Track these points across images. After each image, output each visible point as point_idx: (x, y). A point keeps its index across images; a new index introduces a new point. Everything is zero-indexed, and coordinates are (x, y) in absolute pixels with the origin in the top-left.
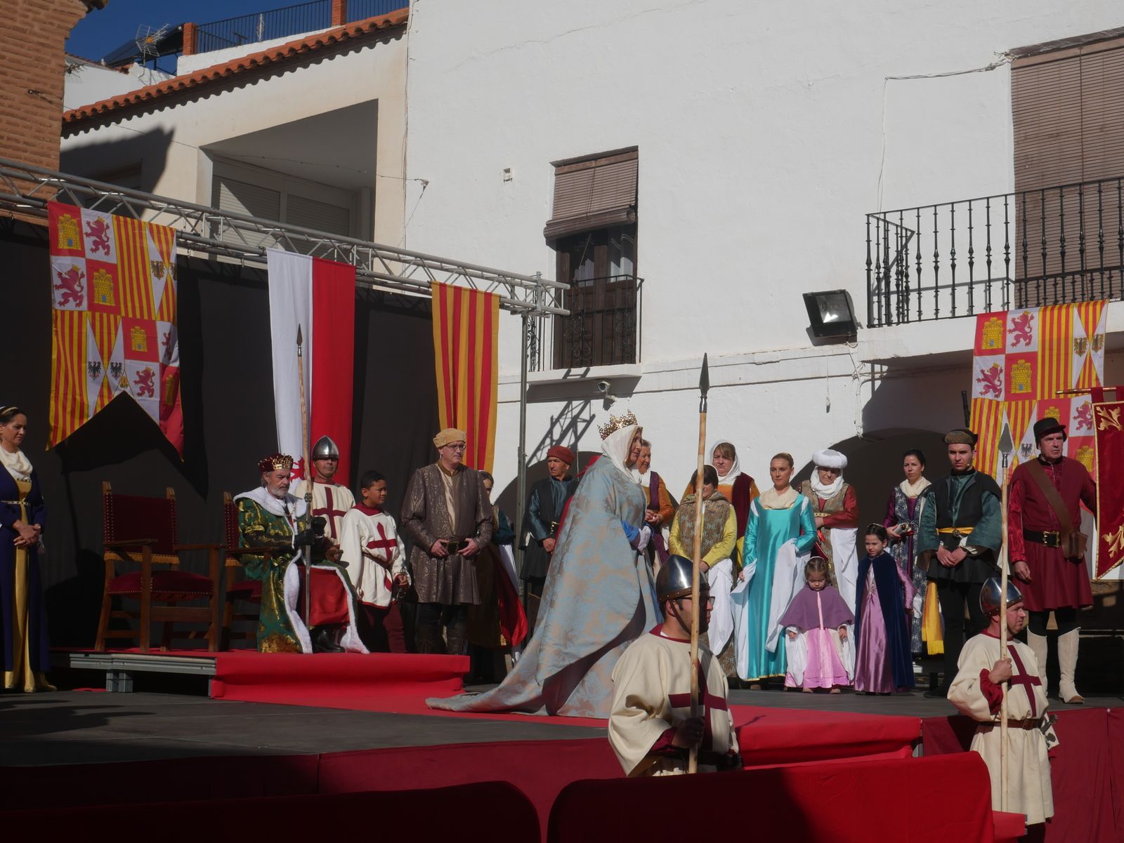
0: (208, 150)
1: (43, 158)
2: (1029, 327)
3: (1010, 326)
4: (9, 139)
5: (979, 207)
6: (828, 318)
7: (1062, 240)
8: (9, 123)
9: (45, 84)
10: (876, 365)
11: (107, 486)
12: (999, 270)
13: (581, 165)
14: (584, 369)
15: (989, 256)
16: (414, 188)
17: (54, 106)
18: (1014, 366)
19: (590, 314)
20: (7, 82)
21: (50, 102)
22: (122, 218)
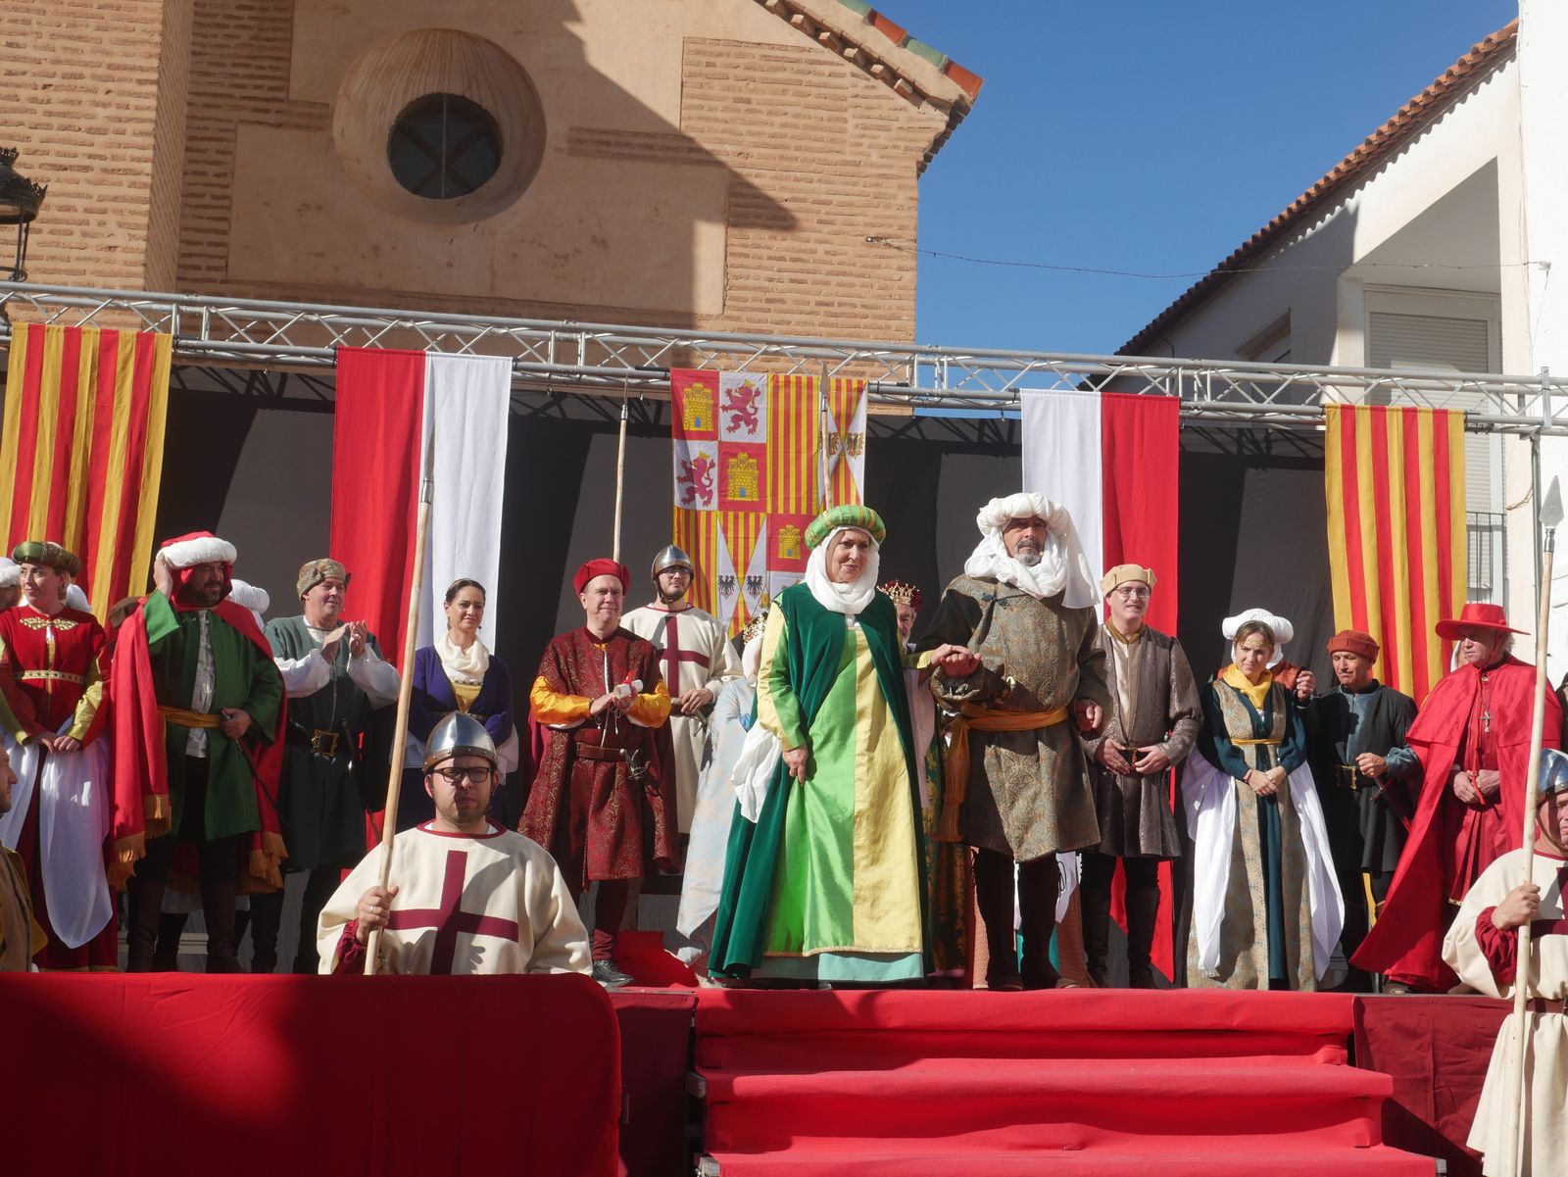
4: (840, 305)
8: (840, 285)
9: (890, 226)
17: (904, 253)
20: (836, 233)
21: (898, 248)
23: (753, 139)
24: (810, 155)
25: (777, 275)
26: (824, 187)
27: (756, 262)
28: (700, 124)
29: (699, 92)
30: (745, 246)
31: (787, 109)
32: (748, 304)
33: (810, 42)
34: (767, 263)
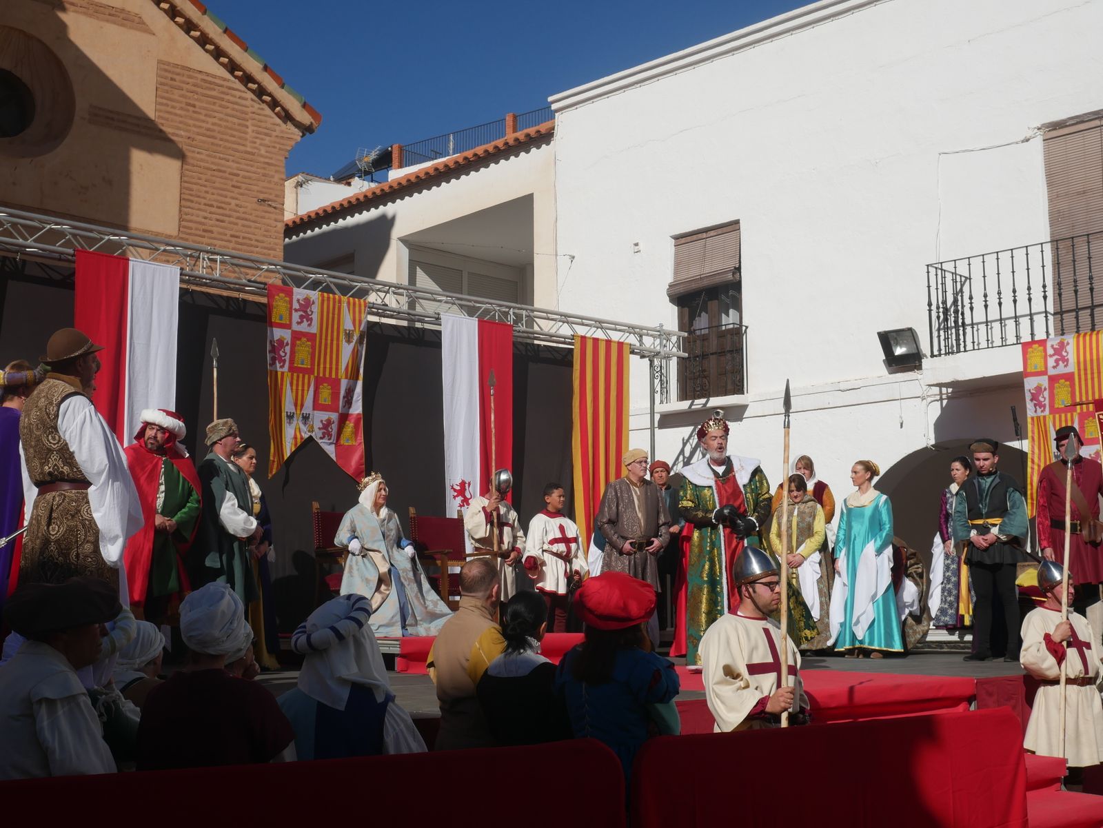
0: (403, 240)
1: (270, 252)
2: (1066, 352)
3: (1050, 351)
4: (244, 238)
5: (1020, 255)
6: (899, 351)
7: (1091, 278)
8: (243, 226)
9: (271, 194)
10: (943, 388)
11: (316, 505)
12: (1038, 305)
13: (695, 237)
14: (703, 401)
15: (1029, 294)
16: (563, 262)
17: (277, 211)
18: (1057, 385)
19: (704, 356)
20: (242, 194)
21: (275, 208)
22: (325, 294)
23: (195, 130)
24: (230, 145)
25: (209, 215)
26: (235, 165)
27: (197, 206)
28: (166, 116)
29: (166, 95)
30: (191, 195)
31: (216, 114)
32: (193, 231)
33: (228, 75)
34: (202, 207)
